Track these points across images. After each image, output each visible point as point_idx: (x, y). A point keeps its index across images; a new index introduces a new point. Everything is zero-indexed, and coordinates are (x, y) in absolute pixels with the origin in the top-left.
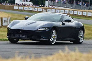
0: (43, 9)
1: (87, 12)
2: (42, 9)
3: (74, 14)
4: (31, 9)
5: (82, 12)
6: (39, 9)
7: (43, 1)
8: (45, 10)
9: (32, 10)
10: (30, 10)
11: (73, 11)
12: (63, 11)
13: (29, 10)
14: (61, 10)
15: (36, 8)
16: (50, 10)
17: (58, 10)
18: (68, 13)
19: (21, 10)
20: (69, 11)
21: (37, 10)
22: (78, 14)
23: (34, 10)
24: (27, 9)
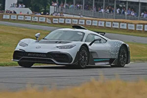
0: (47, 19)
1: (112, 22)
2: (45, 18)
3: (93, 24)
4: (29, 18)
5: (105, 22)
6: (40, 18)
7: (46, 7)
8: (50, 20)
9: (30, 20)
10: (27, 19)
11: (91, 21)
12: (77, 20)
13: (25, 19)
14: (73, 20)
15: (36, 16)
16: (57, 19)
17: (68, 20)
18: (84, 24)
19: (14, 20)
20: (85, 21)
21: (37, 20)
22: (99, 25)
23: (33, 20)
24: (23, 19)
